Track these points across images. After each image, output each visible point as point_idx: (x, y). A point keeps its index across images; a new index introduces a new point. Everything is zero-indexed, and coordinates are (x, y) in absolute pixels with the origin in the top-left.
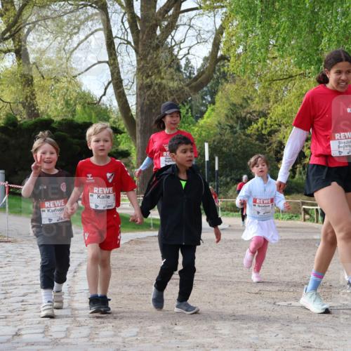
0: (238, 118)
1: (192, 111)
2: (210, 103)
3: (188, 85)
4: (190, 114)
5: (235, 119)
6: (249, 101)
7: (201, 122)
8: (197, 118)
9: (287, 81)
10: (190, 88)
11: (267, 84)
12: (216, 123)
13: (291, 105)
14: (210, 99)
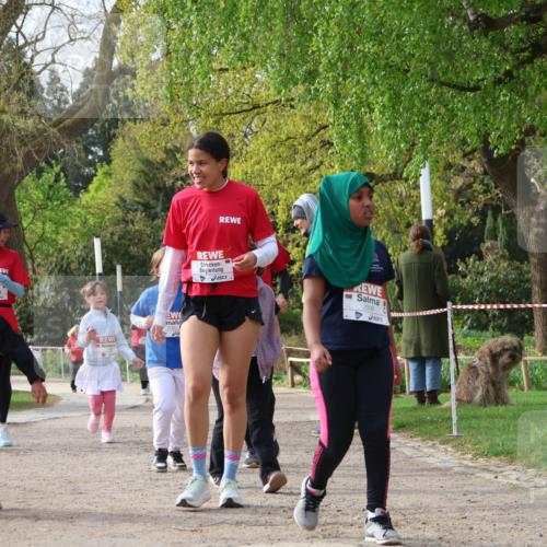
0: (158, 189)
1: (66, 176)
2: (101, 159)
3: (55, 126)
4: (62, 182)
5: (153, 190)
6: (178, 156)
7: (85, 198)
8: (77, 191)
9: (251, 114)
10: (59, 130)
11: (211, 120)
12: (116, 199)
13: (258, 163)
14: (101, 153)
